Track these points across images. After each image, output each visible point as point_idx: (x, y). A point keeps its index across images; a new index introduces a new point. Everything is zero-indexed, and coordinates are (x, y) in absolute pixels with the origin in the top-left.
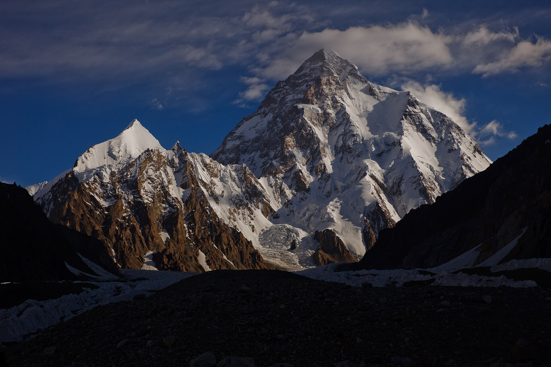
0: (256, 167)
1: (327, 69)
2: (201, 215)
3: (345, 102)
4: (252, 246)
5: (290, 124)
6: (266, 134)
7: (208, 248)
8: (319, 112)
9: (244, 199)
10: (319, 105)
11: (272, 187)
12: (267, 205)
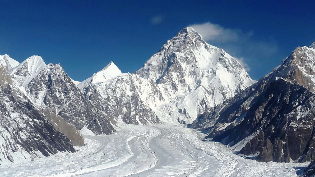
1: (188, 36)
3: (195, 52)
4: (155, 114)
9: (152, 93)
10: (184, 53)
11: (163, 88)
12: (161, 96)
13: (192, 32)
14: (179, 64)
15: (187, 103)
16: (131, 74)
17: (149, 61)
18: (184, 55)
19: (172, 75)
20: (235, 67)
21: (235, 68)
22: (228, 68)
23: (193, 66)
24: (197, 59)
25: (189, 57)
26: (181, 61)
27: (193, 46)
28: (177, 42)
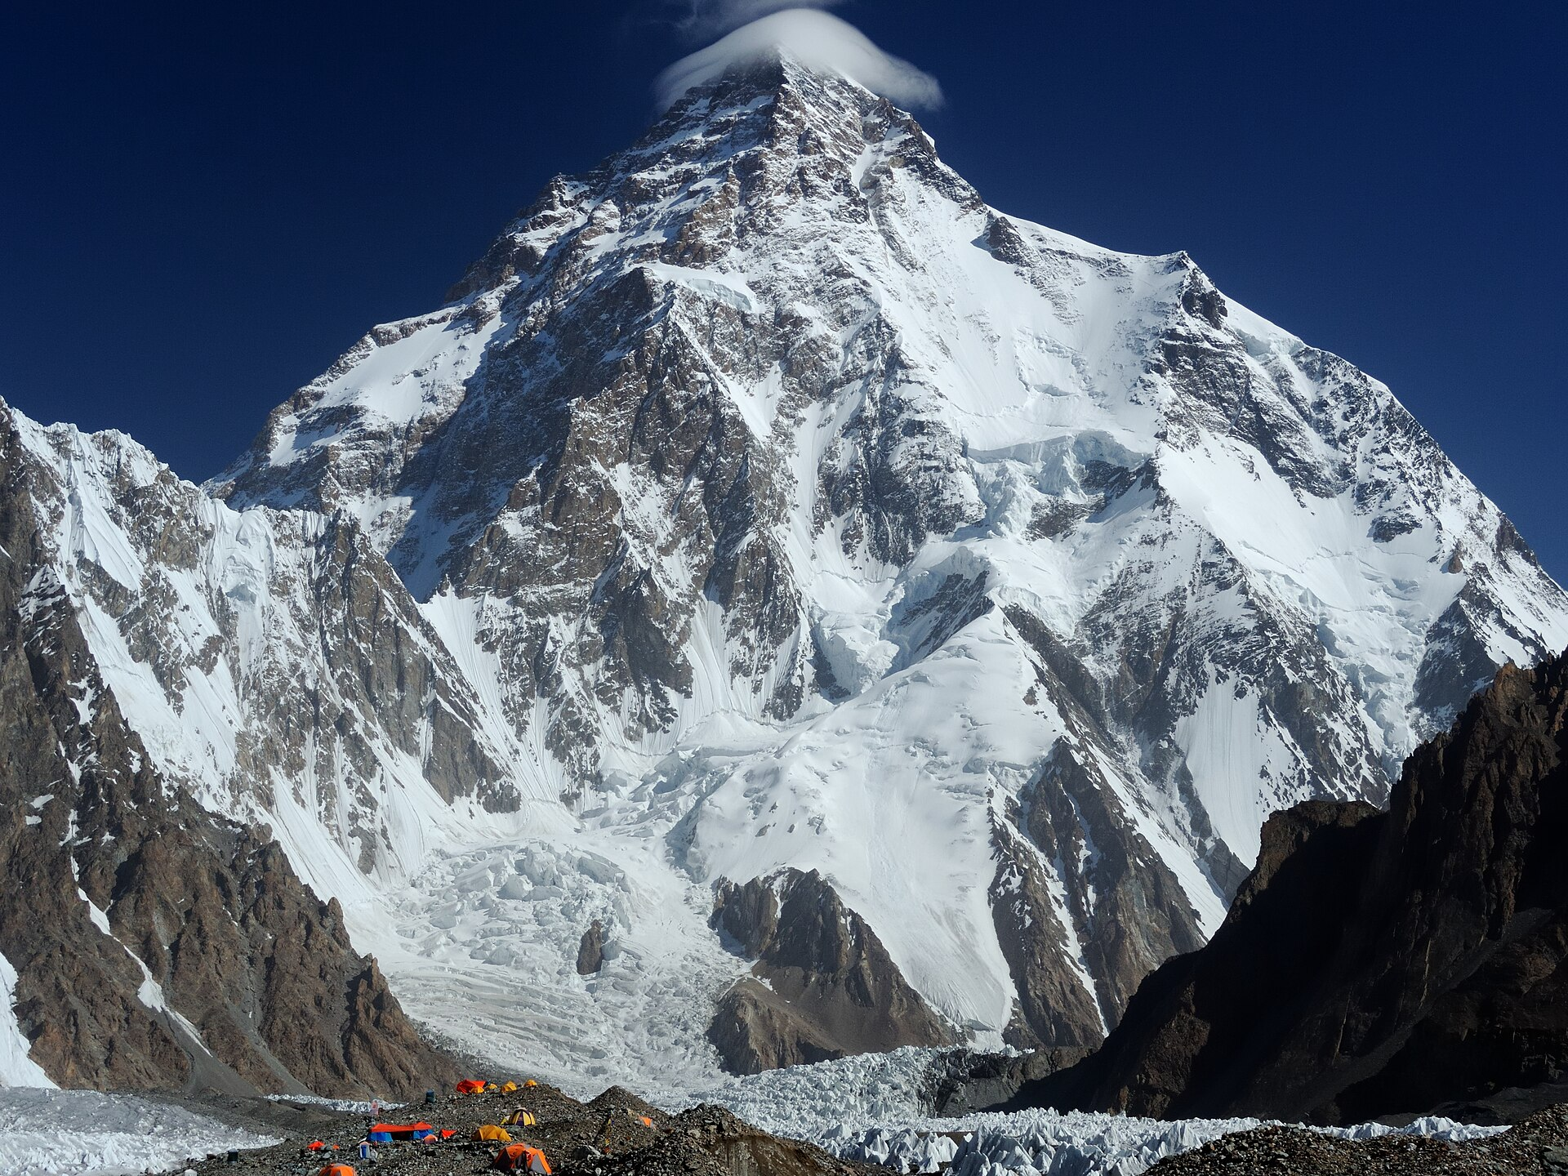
0: (414, 559)
1: (793, 122)
2: (30, 722)
3: (878, 273)
4: (340, 937)
5: (602, 354)
6: (479, 404)
7: (48, 927)
8: (750, 308)
10: (751, 276)
11: (492, 647)
12: (453, 734)
13: (833, 95)
14: (701, 376)
15: (828, 803)
16: (46, 424)
17: (330, 390)
18: (750, 294)
19: (607, 498)
20: (1362, 433)
21: (1364, 444)
22: (1282, 438)
23: (871, 411)
24: (912, 344)
25: (816, 323)
26: (718, 356)
27: (854, 211)
28: (671, 187)
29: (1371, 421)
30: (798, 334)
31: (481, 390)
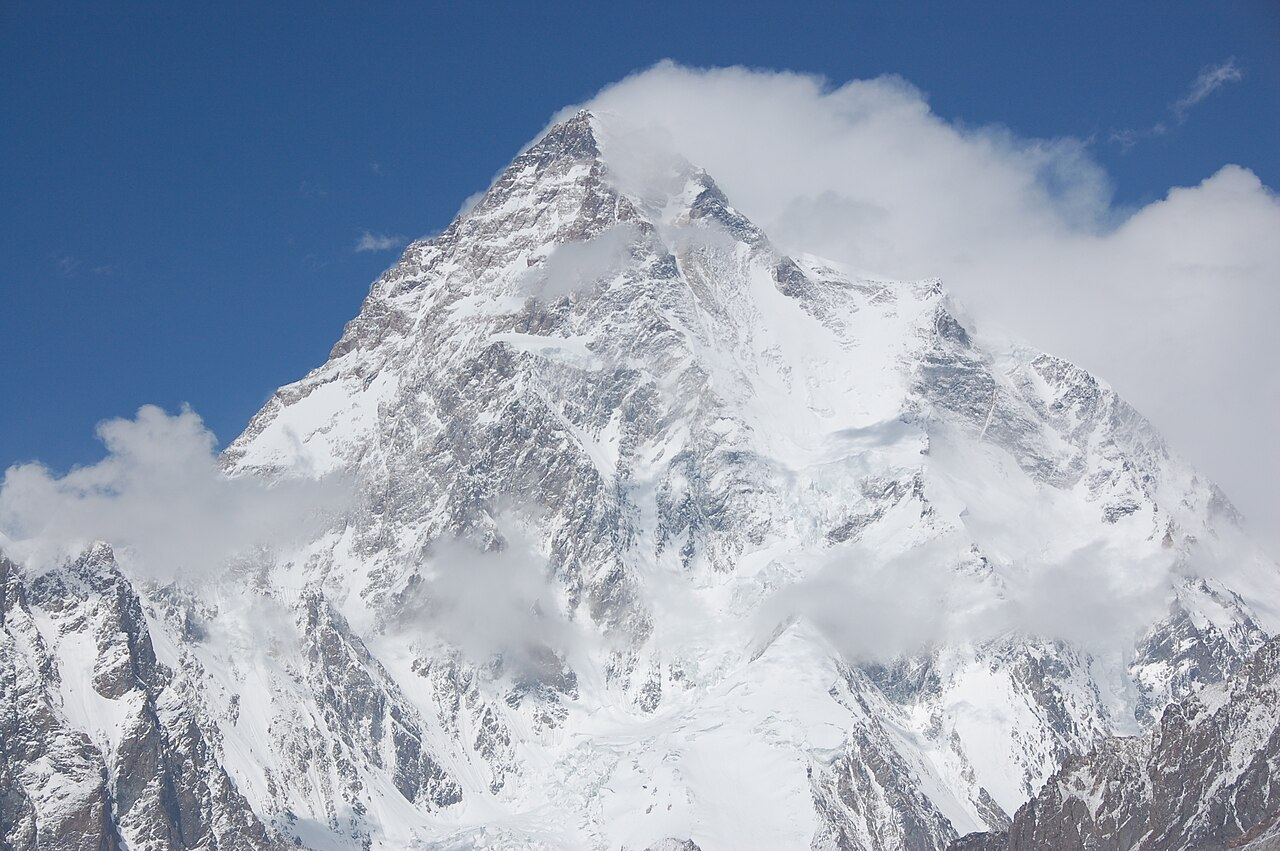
1: (608, 192)
3: (690, 324)
8: (590, 366)
9: (323, 726)
10: (589, 338)
11: (424, 673)
12: (408, 748)
14: (559, 435)
18: (590, 355)
20: (1091, 429)
21: (1093, 439)
22: (1024, 441)
23: (693, 446)
24: (722, 386)
25: (644, 374)
26: (569, 410)
27: (665, 267)
28: (511, 253)
29: (1098, 417)
30: (629, 384)
31: (377, 444)
